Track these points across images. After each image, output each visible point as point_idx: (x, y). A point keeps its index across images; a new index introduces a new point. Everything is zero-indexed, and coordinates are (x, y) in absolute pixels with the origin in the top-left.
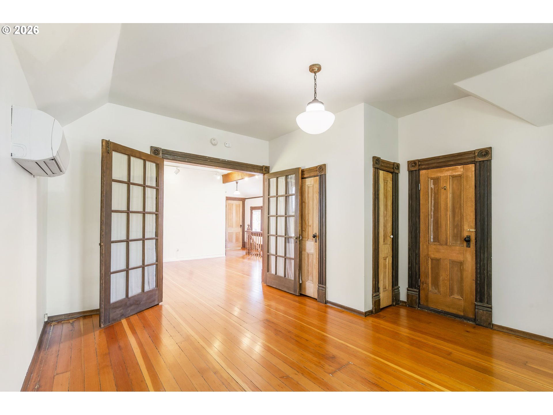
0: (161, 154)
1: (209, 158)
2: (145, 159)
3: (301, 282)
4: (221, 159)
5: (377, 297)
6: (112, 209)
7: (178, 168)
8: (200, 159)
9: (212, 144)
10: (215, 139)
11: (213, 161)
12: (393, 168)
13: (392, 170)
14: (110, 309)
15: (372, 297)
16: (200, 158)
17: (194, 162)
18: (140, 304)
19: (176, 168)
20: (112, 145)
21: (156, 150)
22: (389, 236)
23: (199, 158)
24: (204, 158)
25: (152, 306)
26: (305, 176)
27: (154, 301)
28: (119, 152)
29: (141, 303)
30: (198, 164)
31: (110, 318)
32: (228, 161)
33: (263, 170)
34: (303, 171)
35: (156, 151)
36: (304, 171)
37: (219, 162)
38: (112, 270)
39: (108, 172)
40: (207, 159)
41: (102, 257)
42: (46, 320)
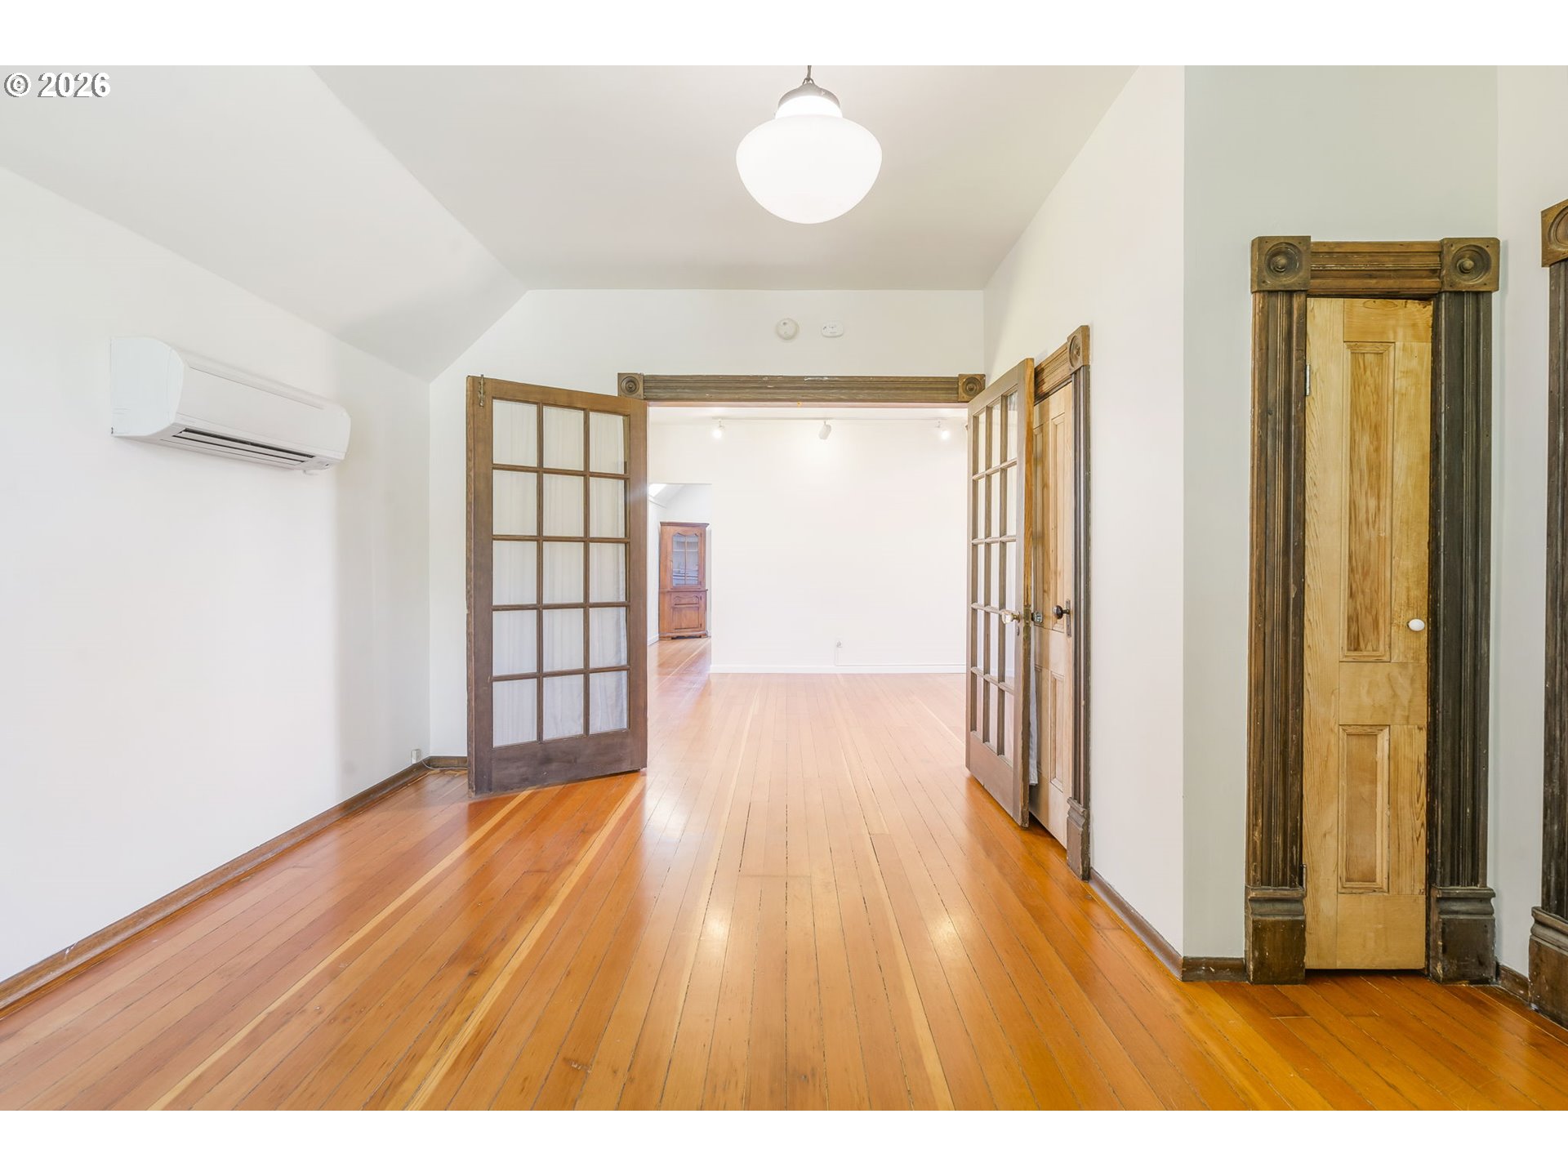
0: (641, 390)
1: (772, 379)
2: (584, 407)
3: (1034, 780)
4: (808, 377)
5: (1293, 906)
6: (494, 533)
7: (828, 422)
8: (746, 385)
9: (781, 336)
10: (786, 321)
11: (785, 385)
12: (1434, 271)
13: (1430, 284)
14: (491, 759)
15: (1246, 902)
16: (744, 382)
17: (728, 396)
18: (575, 761)
19: (822, 422)
20: (489, 387)
21: (632, 381)
22: (1402, 621)
23: (742, 385)
24: (755, 382)
25: (613, 772)
26: (1045, 388)
27: (619, 760)
28: (510, 400)
29: (578, 761)
30: (739, 400)
31: (494, 780)
32: (832, 379)
33: (960, 390)
34: (1038, 373)
35: (629, 383)
36: (1043, 370)
37: (801, 388)
38: (497, 672)
39: (480, 448)
40: (766, 382)
41: (469, 640)
42: (414, 762)
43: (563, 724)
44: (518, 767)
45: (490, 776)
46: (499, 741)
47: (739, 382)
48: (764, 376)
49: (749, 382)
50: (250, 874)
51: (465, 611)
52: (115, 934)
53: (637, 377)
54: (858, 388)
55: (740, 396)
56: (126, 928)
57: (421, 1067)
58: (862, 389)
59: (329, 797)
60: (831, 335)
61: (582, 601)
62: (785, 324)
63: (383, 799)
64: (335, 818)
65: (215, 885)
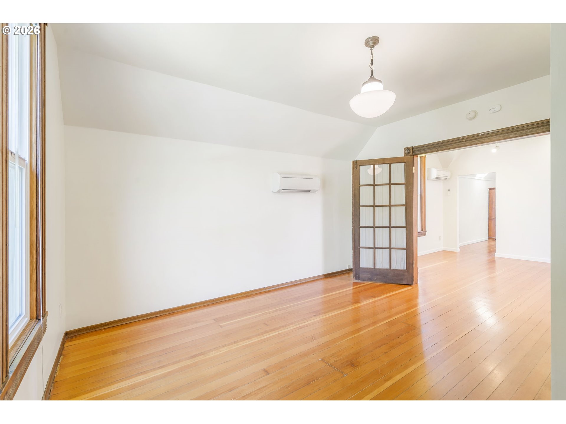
0: (411, 153)
2: (389, 163)
6: (360, 205)
9: (468, 119)
11: (470, 139)
14: (359, 271)
16: (451, 141)
18: (386, 277)
20: (359, 163)
25: (400, 283)
27: (402, 280)
28: (365, 165)
31: (360, 277)
35: (408, 151)
37: (478, 139)
38: (361, 246)
39: (356, 181)
40: (462, 139)
41: (353, 236)
42: (348, 268)
43: (382, 264)
44: (367, 275)
45: (359, 275)
46: (362, 266)
47: (449, 142)
48: (460, 137)
49: (454, 141)
50: (299, 284)
51: (352, 228)
52: (273, 288)
53: (409, 148)
54: (508, 133)
55: (449, 147)
56: (275, 287)
57: (291, 326)
58: (512, 132)
59: (321, 272)
60: (493, 112)
61: (389, 226)
62: (469, 113)
63: (336, 276)
64: (322, 277)
65: (292, 284)
